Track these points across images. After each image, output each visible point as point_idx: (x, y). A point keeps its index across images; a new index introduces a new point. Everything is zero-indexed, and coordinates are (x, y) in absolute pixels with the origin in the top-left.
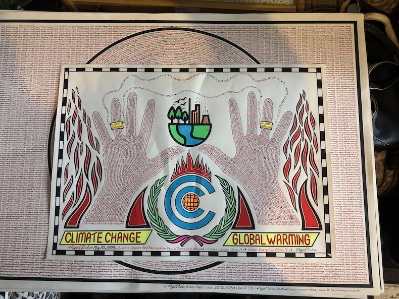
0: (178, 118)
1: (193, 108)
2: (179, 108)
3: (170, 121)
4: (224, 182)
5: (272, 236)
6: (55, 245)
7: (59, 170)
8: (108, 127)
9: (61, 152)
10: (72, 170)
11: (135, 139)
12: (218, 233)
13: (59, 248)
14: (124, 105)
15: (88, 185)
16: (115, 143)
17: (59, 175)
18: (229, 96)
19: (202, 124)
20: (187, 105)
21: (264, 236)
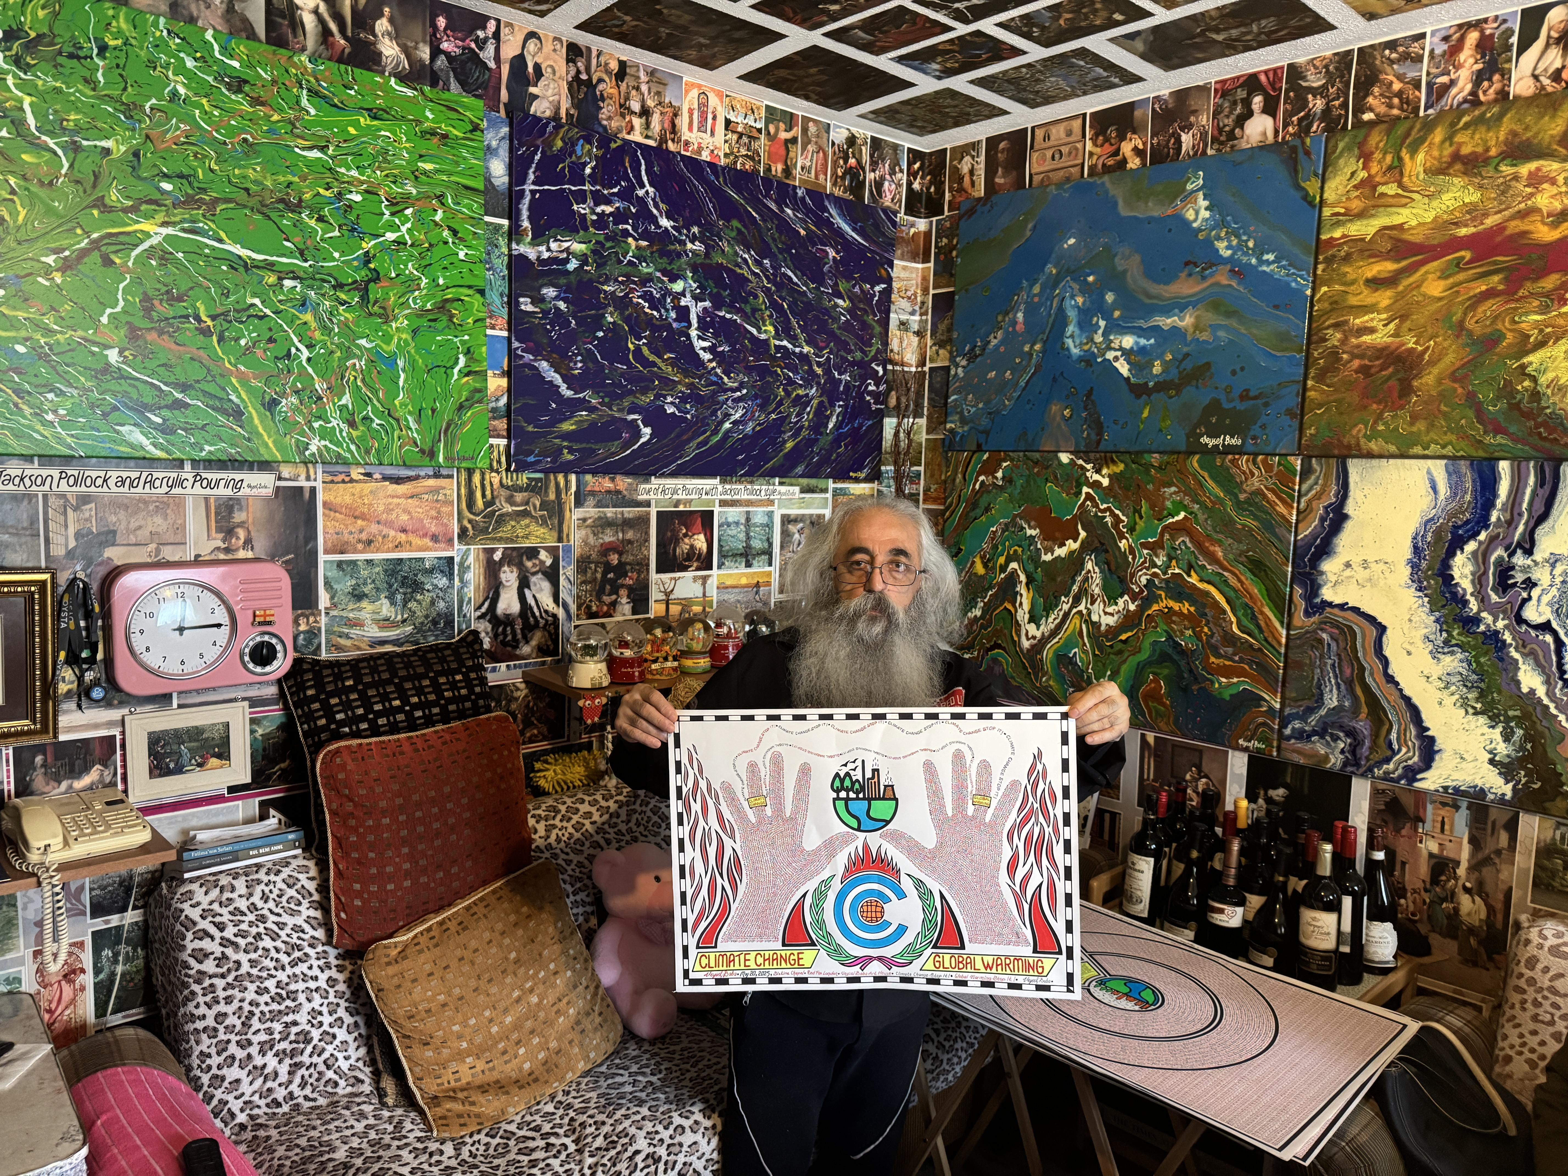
0: (848, 790)
1: (869, 774)
2: (847, 774)
3: (835, 795)
4: (919, 884)
5: (990, 960)
6: (686, 973)
7: (682, 868)
8: (745, 805)
9: (681, 842)
10: (699, 868)
11: (786, 821)
12: (912, 953)
13: (692, 976)
14: (765, 772)
15: (723, 888)
16: (756, 828)
17: (682, 876)
18: (923, 757)
19: (884, 799)
20: (859, 770)
21: (978, 959)
